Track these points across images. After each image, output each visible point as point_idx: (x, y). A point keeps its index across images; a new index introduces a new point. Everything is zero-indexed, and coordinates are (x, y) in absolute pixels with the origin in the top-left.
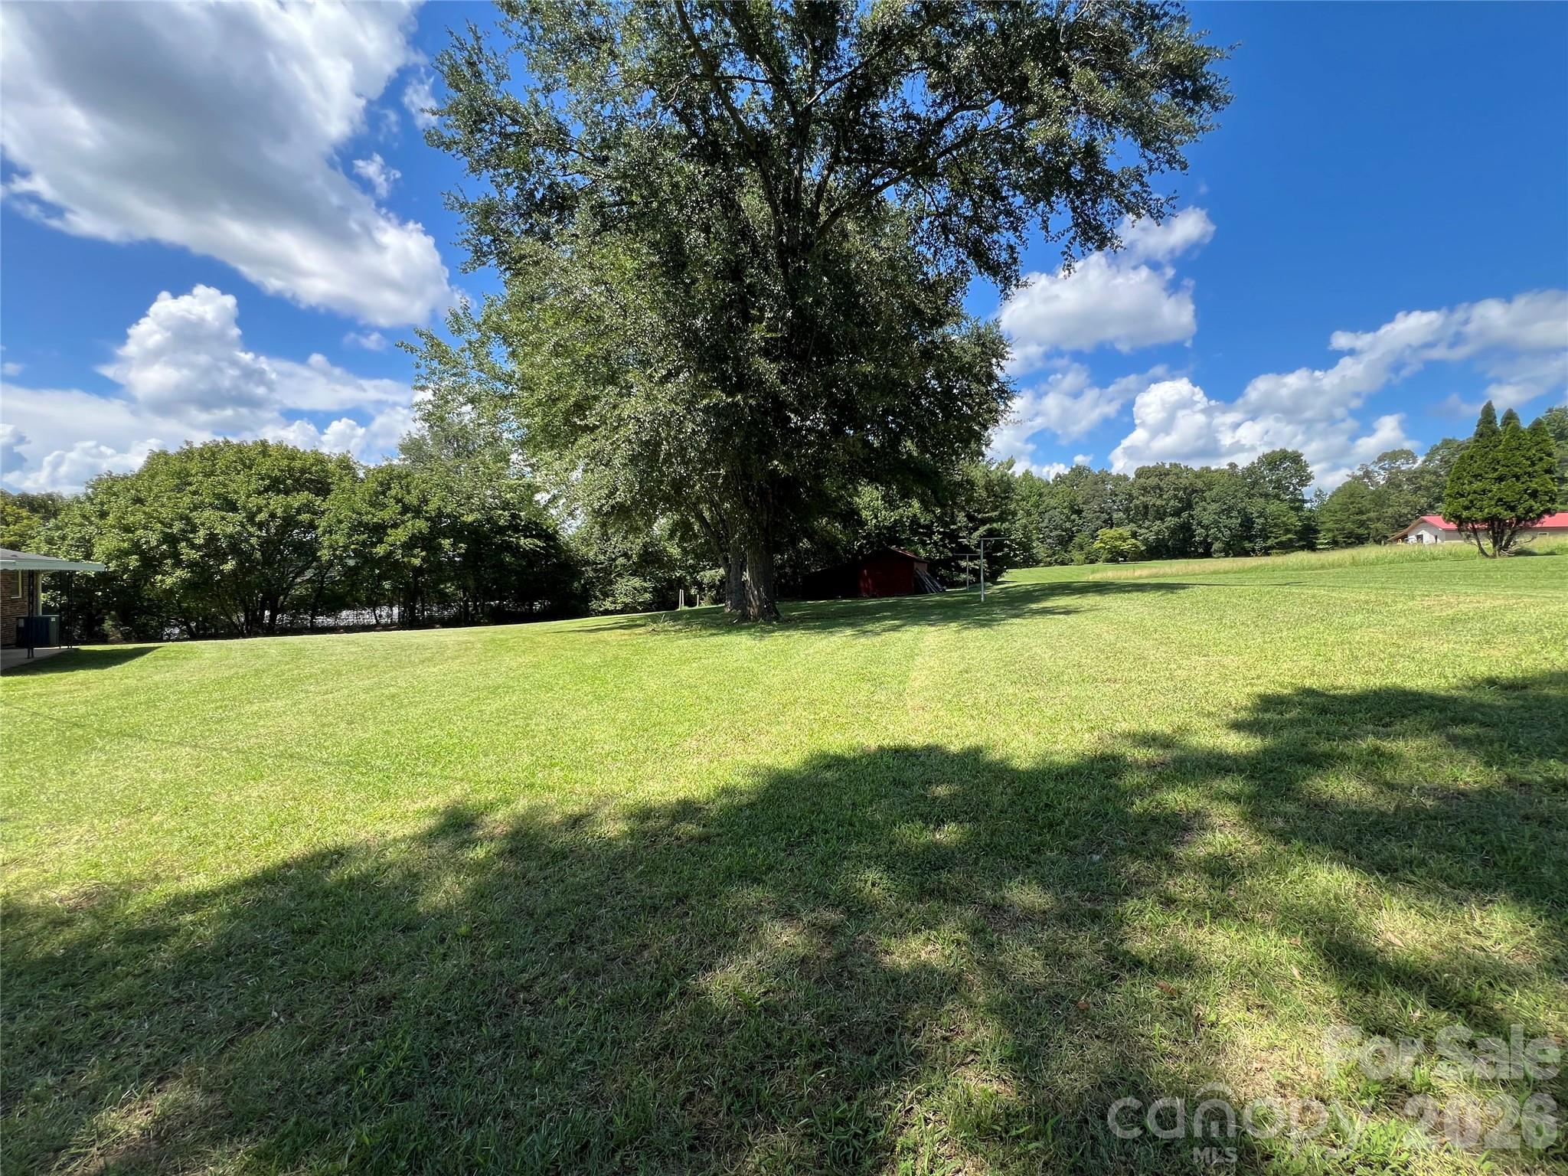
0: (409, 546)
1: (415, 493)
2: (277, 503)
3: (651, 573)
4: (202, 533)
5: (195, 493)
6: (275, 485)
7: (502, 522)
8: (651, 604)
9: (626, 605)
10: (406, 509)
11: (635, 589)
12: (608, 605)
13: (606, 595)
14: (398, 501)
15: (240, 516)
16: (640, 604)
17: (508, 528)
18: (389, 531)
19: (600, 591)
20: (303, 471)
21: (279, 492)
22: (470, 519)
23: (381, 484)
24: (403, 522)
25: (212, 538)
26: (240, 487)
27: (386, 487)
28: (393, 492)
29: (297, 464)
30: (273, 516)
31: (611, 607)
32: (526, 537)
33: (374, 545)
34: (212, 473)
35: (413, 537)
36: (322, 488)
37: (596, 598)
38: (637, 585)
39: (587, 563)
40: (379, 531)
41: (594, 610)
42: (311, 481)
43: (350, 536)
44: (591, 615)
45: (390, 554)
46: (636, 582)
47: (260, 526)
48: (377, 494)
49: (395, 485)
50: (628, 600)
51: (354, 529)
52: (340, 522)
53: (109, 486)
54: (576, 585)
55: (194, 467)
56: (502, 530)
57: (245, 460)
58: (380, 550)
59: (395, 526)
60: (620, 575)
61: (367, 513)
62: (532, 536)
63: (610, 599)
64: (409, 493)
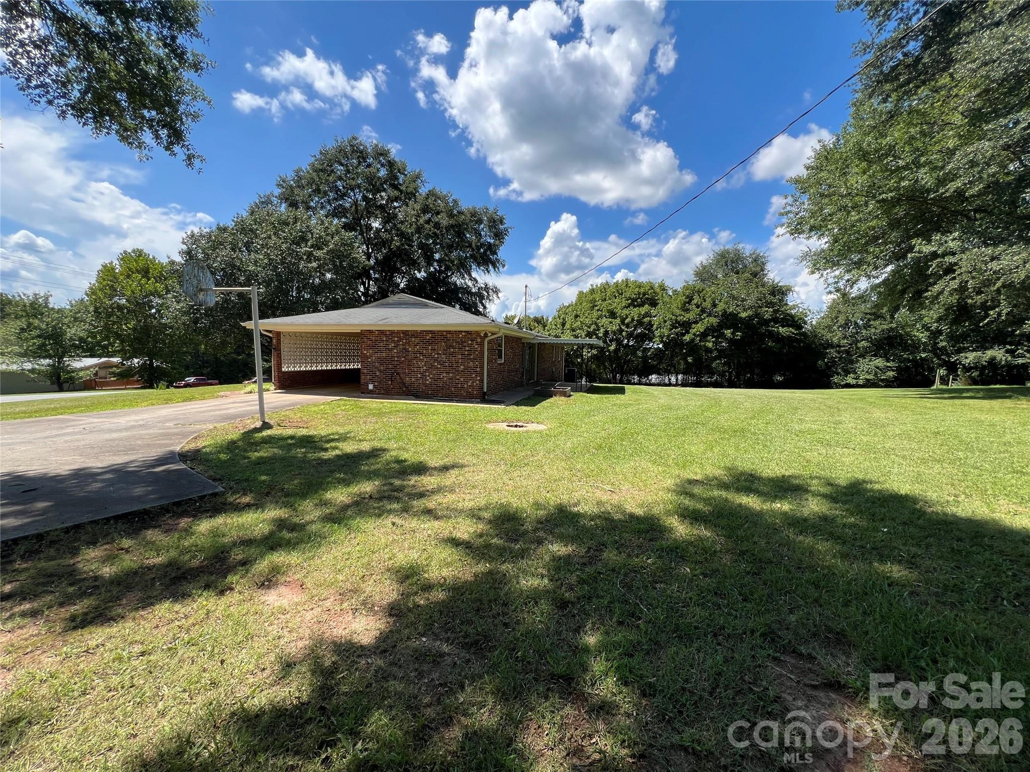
0: (704, 335)
1: (709, 300)
2: (635, 312)
3: (895, 355)
4: (602, 330)
5: (598, 310)
6: (634, 303)
7: (767, 316)
8: (892, 382)
9: (868, 380)
10: (703, 311)
11: (877, 368)
12: (850, 380)
13: (847, 372)
14: (698, 307)
15: (618, 321)
16: (882, 380)
17: (770, 320)
18: (693, 326)
19: (842, 368)
20: (644, 294)
21: (635, 306)
22: (744, 315)
23: (688, 297)
24: (701, 320)
25: (606, 333)
26: (618, 305)
27: (690, 299)
28: (695, 301)
29: (642, 290)
30: (633, 320)
31: (854, 382)
32: (783, 326)
33: (684, 335)
34: (605, 300)
35: (707, 329)
36: (654, 304)
37: (838, 374)
38: (880, 365)
39: (831, 345)
40: (687, 326)
41: (835, 383)
42: (647, 299)
43: (671, 330)
44: (831, 388)
45: (692, 340)
46: (880, 362)
47: (628, 326)
48: (685, 303)
49: (696, 297)
50: (871, 377)
51: (673, 326)
52: (665, 322)
53: (564, 311)
54: (820, 362)
55: (598, 297)
56: (766, 322)
57: (619, 290)
58: (687, 338)
59: (696, 322)
60: (863, 356)
61: (680, 315)
62: (789, 326)
63: (852, 375)
64: (705, 301)
